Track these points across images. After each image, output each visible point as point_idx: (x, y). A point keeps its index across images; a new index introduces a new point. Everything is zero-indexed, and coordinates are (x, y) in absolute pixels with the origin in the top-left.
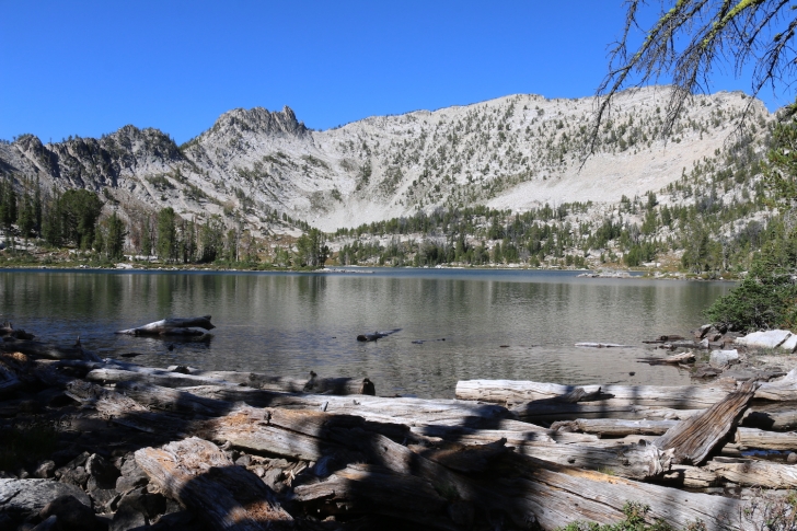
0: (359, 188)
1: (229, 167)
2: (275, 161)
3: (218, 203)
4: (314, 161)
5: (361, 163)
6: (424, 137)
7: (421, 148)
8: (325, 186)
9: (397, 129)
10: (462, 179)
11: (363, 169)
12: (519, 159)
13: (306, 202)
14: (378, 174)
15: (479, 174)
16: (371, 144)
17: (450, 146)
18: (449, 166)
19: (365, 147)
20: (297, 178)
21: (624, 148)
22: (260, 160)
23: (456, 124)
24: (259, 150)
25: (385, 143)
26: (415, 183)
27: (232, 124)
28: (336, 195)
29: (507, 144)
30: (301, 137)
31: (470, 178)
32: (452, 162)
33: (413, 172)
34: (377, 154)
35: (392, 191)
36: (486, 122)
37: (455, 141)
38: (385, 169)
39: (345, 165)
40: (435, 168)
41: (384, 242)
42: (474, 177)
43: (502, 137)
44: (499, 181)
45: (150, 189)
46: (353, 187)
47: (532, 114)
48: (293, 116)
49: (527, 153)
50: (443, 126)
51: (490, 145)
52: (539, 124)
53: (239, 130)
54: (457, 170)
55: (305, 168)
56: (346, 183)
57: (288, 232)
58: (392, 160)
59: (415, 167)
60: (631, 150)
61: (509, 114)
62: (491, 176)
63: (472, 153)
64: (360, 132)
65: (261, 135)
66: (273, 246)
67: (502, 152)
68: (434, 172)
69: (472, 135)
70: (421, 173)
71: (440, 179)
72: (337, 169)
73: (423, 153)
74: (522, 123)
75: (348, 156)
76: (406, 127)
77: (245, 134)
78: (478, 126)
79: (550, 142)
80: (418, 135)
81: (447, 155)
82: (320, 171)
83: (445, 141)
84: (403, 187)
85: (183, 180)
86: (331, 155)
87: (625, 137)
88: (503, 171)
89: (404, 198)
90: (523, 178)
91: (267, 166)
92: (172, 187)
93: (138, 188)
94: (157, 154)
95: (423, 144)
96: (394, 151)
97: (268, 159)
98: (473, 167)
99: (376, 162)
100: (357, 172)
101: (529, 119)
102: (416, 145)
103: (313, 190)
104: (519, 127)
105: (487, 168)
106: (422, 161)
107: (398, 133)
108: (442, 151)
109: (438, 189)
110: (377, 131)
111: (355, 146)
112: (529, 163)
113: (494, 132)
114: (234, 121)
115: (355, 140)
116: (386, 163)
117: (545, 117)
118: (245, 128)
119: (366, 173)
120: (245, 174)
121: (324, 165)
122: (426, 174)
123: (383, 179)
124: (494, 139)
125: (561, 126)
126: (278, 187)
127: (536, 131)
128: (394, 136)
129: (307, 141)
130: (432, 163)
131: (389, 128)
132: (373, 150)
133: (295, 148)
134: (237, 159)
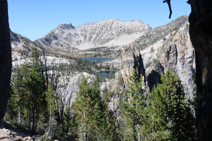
0: (84, 40)
1: (62, 37)
2: (69, 35)
3: (65, 46)
4: (76, 34)
5: (85, 34)
6: (96, 28)
7: (96, 31)
8: (79, 39)
9: (91, 26)
10: (103, 38)
11: (85, 35)
12: (113, 35)
13: (76, 43)
14: (88, 37)
15: (106, 37)
16: (86, 30)
17: (101, 30)
18: (100, 35)
19: (85, 30)
20: (74, 38)
21: (129, 34)
22: (67, 35)
23: (102, 25)
24: (66, 33)
25: (89, 29)
26: (94, 39)
27: (61, 28)
28: (81, 41)
29: (111, 31)
30: (73, 29)
31: (104, 38)
32: (101, 34)
33: (94, 36)
34: (87, 32)
35: (90, 40)
36: (108, 25)
37: (102, 29)
38: (89, 35)
39: (82, 34)
40: (98, 35)
41: (90, 53)
42: (105, 38)
43: (111, 29)
44: (109, 39)
45: (55, 45)
46: (83, 40)
47: (116, 24)
48: (71, 25)
49: (114, 33)
50: (100, 26)
51: (108, 31)
52: (117, 26)
53: (62, 29)
54: (102, 36)
55: (75, 36)
56: (82, 39)
57: (76, 51)
58: (90, 33)
59: (95, 35)
60: (130, 34)
61: (112, 24)
62: (108, 38)
63: (105, 33)
64: (84, 27)
65: (66, 30)
66: (74, 53)
67: (110, 32)
68: (98, 36)
69: (105, 28)
70: (96, 36)
71: (99, 38)
72: (80, 36)
73: (96, 32)
74: (114, 26)
75: (82, 32)
76: (93, 26)
77: (63, 30)
78: (106, 26)
79: (118, 31)
80: (95, 28)
81: (100, 33)
82: (77, 36)
83: (100, 29)
84: (92, 39)
85: (59, 43)
86: (79, 33)
87: (129, 32)
88: (110, 37)
89: (92, 42)
90: (113, 39)
91: (68, 36)
92: (58, 44)
93: (54, 45)
94: (55, 39)
95: (96, 30)
96: (91, 31)
97: (68, 35)
98: (104, 36)
99: (87, 34)
100: (84, 36)
101: (116, 25)
102: (95, 30)
103: (76, 40)
104: (114, 27)
105: (107, 36)
106: (96, 34)
107: (91, 27)
108: (99, 32)
109: (98, 40)
110: (87, 27)
111: (83, 30)
112: (114, 35)
113: (109, 28)
114: (61, 27)
115: (83, 29)
116: (89, 34)
117: (119, 25)
118: (63, 28)
119: (86, 36)
120: (65, 39)
121: (78, 35)
122: (97, 37)
123: (89, 38)
124: (109, 30)
125: (121, 27)
126: (71, 41)
127: (116, 28)
128: (90, 28)
129: (74, 30)
130: (97, 34)
131: (90, 26)
132: (87, 31)
133: (72, 32)
134: (63, 35)
